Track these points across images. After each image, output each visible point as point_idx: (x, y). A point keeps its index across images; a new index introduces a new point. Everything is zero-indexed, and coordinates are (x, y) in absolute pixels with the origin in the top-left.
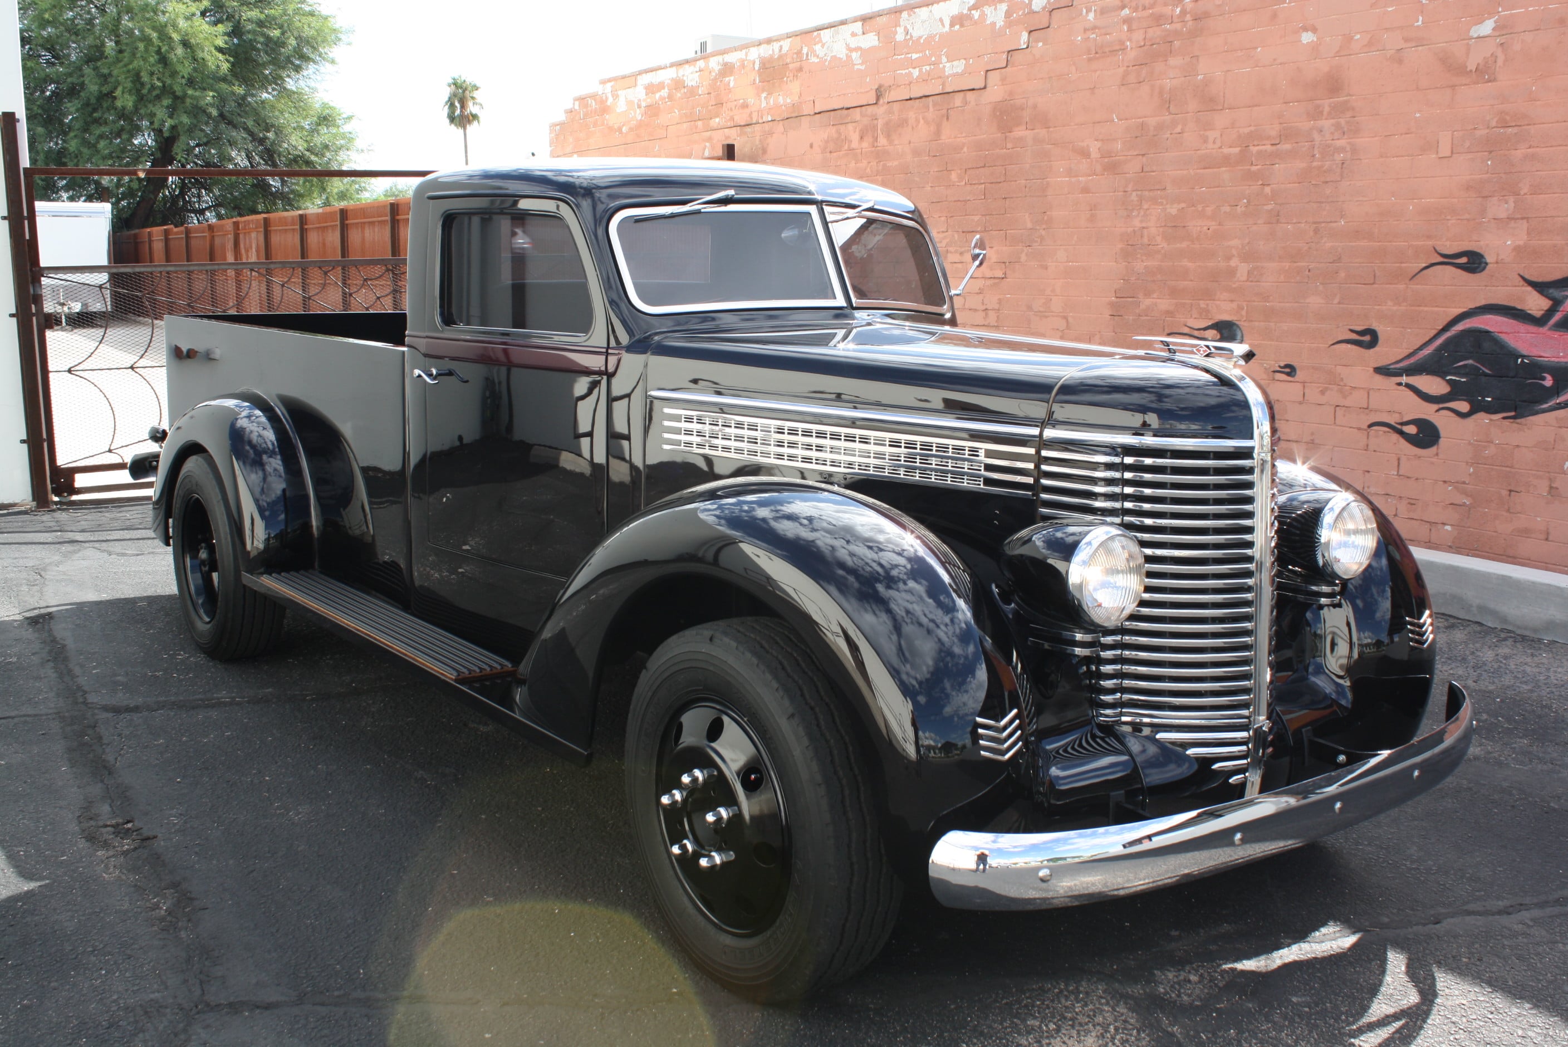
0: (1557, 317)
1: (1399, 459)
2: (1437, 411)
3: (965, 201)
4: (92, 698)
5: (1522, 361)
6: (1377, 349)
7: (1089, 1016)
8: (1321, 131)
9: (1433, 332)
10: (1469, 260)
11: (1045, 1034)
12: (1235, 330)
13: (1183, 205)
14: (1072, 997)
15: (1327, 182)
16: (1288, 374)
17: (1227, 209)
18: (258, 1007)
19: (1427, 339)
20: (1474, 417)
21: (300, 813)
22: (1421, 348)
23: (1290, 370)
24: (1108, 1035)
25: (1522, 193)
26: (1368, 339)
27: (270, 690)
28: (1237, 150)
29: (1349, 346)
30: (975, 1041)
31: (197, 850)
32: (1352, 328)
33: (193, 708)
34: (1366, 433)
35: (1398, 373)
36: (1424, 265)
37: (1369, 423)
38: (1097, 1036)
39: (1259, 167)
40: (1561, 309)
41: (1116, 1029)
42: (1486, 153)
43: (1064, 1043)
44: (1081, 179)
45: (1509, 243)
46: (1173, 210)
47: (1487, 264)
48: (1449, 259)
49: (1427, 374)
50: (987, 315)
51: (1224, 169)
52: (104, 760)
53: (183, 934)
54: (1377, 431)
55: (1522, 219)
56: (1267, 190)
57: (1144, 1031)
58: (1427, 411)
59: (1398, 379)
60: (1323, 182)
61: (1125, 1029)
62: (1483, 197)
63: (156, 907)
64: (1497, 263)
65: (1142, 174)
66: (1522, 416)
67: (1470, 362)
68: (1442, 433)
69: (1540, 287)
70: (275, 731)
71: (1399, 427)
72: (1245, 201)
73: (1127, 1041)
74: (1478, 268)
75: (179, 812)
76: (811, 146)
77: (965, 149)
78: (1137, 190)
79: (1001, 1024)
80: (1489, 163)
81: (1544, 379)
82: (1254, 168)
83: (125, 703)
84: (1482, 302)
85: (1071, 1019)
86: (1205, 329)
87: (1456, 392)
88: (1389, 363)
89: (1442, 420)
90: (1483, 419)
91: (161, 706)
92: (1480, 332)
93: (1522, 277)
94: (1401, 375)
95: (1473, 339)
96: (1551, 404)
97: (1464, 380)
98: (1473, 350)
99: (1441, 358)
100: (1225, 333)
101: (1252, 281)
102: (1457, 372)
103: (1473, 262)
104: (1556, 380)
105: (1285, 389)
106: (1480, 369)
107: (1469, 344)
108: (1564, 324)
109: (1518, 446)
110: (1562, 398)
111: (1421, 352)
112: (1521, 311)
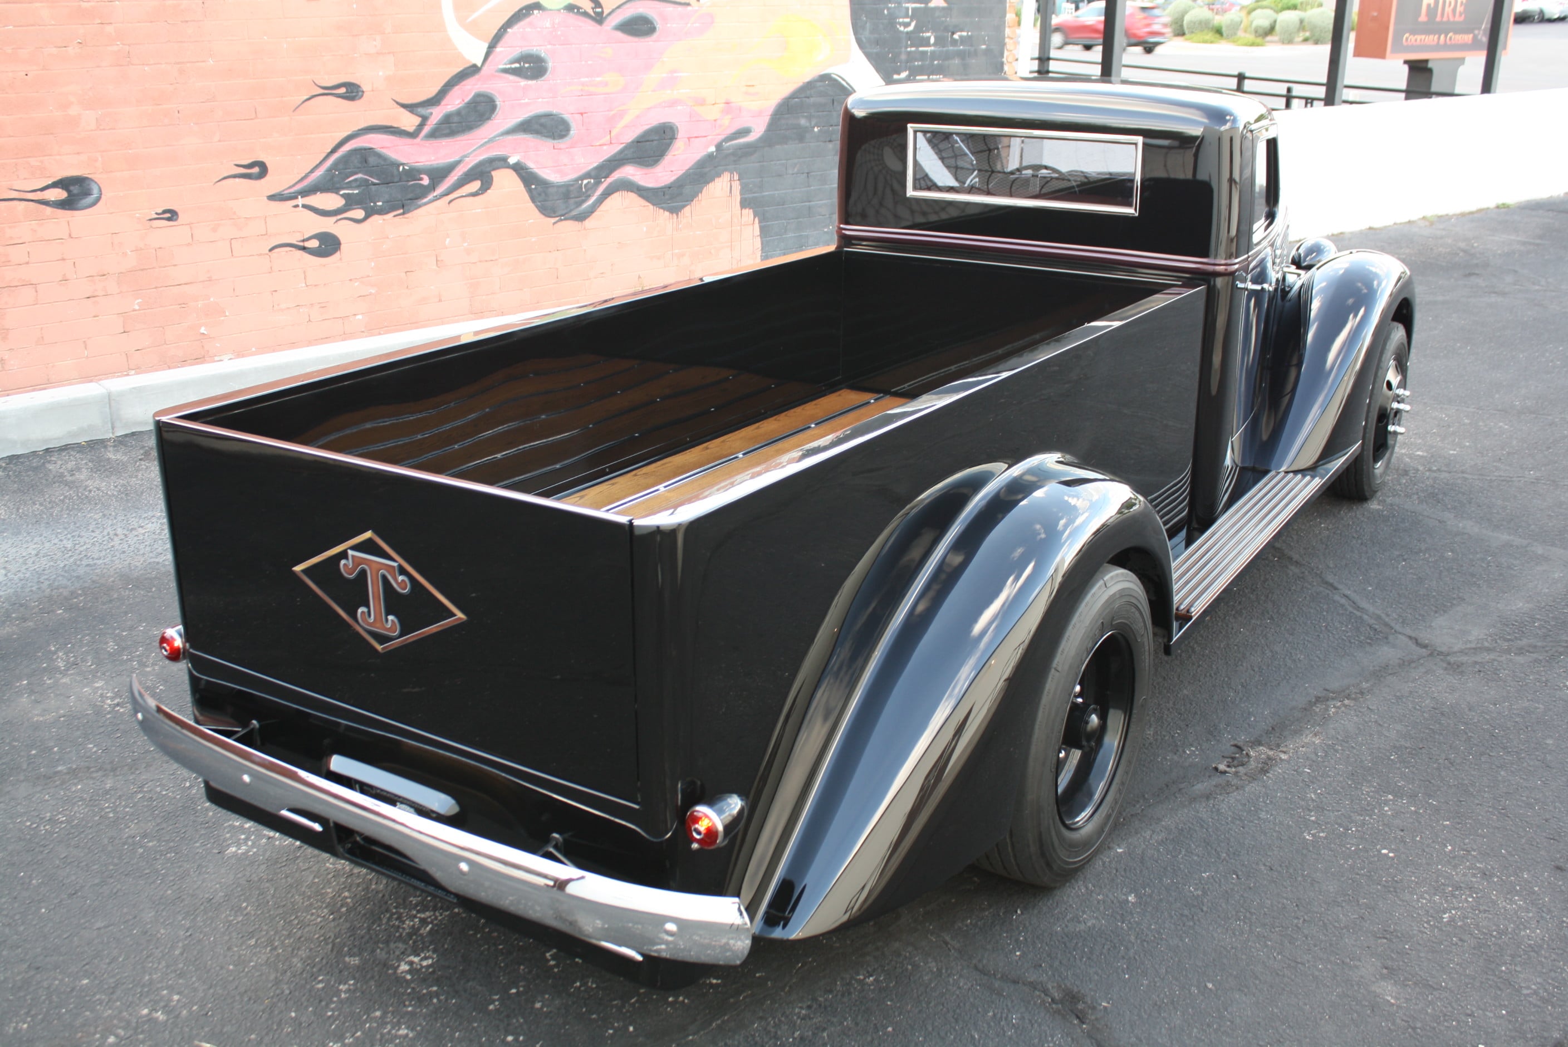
0: (426, 130)
1: (304, 272)
2: (336, 221)
5: (403, 168)
6: (268, 178)
9: (324, 155)
10: (347, 89)
12: (89, 185)
15: (187, 22)
16: (169, 219)
17: (52, 50)
19: (318, 162)
20: (369, 220)
22: (312, 171)
23: (171, 215)
25: (387, 32)
26: (259, 170)
29: (237, 180)
32: (237, 162)
34: (267, 257)
35: (293, 197)
36: (306, 97)
37: (270, 248)
40: (429, 122)
45: (381, 73)
47: (363, 92)
48: (328, 91)
49: (322, 192)
54: (278, 252)
55: (389, 53)
56: (109, 29)
58: (327, 225)
59: (294, 202)
60: (182, 22)
62: (353, 36)
64: (372, 91)
66: (409, 211)
67: (360, 176)
68: (342, 241)
69: (410, 108)
71: (301, 244)
74: (356, 96)
80: (355, 6)
81: (421, 179)
84: (363, 125)
86: (42, 189)
87: (351, 202)
88: (283, 189)
89: (341, 229)
90: (376, 219)
92: (365, 149)
93: (395, 101)
94: (296, 198)
95: (358, 156)
96: (430, 197)
97: (356, 192)
98: (360, 165)
99: (333, 176)
100: (75, 189)
101: (104, 129)
102: (349, 186)
103: (351, 92)
104: (431, 179)
105: (166, 233)
106: (369, 180)
107: (356, 161)
108: (434, 135)
109: (409, 236)
110: (438, 191)
111: (313, 174)
112: (397, 128)
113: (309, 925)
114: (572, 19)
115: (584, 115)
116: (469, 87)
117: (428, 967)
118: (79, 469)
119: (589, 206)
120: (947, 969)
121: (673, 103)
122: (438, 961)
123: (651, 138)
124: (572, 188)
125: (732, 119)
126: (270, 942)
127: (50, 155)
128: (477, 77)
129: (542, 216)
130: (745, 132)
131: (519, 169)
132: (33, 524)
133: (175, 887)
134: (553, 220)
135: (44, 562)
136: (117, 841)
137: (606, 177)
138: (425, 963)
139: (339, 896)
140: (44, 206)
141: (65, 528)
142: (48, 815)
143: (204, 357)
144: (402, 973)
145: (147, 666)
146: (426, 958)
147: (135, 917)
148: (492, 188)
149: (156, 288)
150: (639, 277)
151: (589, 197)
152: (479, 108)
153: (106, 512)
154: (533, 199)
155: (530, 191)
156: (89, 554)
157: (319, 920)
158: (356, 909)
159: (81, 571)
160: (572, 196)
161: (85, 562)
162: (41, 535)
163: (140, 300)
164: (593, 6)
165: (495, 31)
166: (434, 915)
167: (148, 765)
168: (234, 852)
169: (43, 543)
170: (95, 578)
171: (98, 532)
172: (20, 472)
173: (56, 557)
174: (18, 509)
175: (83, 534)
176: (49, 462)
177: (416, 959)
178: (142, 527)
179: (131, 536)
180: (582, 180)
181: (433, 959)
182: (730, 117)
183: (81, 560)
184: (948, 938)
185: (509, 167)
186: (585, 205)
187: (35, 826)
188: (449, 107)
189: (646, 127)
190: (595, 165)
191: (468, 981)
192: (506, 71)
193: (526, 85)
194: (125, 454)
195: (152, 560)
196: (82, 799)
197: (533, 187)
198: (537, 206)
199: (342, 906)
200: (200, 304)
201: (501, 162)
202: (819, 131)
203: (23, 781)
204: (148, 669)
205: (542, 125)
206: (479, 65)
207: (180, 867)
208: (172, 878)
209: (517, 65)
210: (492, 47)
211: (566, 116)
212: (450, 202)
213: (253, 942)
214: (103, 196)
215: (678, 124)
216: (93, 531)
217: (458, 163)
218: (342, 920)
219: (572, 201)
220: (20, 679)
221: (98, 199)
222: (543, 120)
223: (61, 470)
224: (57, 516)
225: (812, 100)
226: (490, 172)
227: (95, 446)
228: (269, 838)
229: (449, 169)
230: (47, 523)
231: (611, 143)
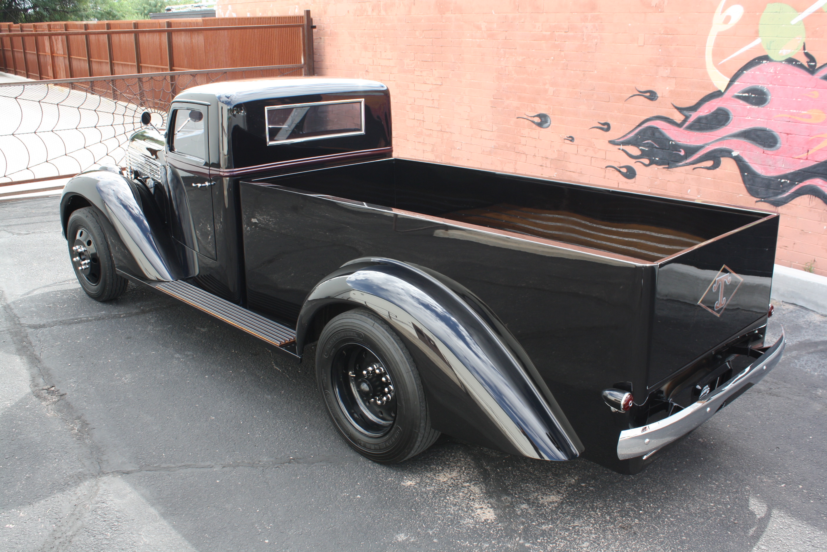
0: (687, 124)
1: (618, 183)
2: (635, 162)
3: (423, 46)
4: (23, 321)
5: (672, 143)
6: (610, 132)
7: (455, 463)
8: (587, 28)
9: (635, 126)
10: (650, 94)
11: (437, 471)
12: (547, 118)
13: (524, 57)
14: (449, 455)
15: (589, 52)
16: (571, 141)
17: (544, 61)
18: (124, 473)
19: (632, 129)
20: (651, 166)
21: (127, 378)
22: (629, 133)
23: (572, 139)
24: (462, 471)
25: (674, 66)
26: (606, 127)
27: (104, 312)
28: (549, 33)
29: (598, 130)
30: (410, 475)
31: (85, 399)
32: (599, 122)
33: (70, 324)
34: (604, 170)
35: (620, 145)
36: (631, 95)
37: (606, 166)
38: (457, 472)
39: (559, 42)
40: (689, 120)
41: (465, 468)
42: (659, 46)
43: (444, 475)
44: (477, 40)
45: (667, 88)
46: (520, 59)
47: (658, 97)
48: (642, 93)
49: (631, 145)
50: (433, 102)
51: (543, 42)
52: (35, 355)
53: (87, 441)
54: (609, 170)
55: (673, 78)
56: (562, 53)
57: (476, 469)
58: (631, 163)
59: (619, 147)
61: (469, 468)
62: (657, 66)
63: (73, 429)
64: (662, 97)
65: (506, 40)
66: (671, 168)
67: (650, 141)
68: (637, 173)
69: (680, 110)
70: (109, 335)
71: (619, 169)
72: (552, 58)
73: (469, 473)
74: (654, 98)
75: (74, 380)
76: (348, 12)
77: (423, 21)
78: (503, 48)
79: (421, 468)
80: (660, 50)
81: (680, 151)
82: (556, 42)
83: (38, 323)
84: (656, 114)
85: (448, 465)
86: (534, 117)
87: (643, 155)
88: (615, 139)
89: (637, 167)
90: (654, 167)
91: (55, 324)
92: (653, 128)
93: (673, 105)
95: (651, 131)
96: (683, 163)
97: (647, 149)
98: (651, 136)
99: (637, 138)
100: (543, 119)
101: (555, 96)
102: (644, 145)
103: (652, 96)
104: (685, 152)
105: (569, 147)
106: (653, 145)
107: (649, 133)
108: (691, 128)
109: (669, 181)
110: (688, 161)
111: (629, 135)
112: (672, 120)
114: (790, 68)
115: (788, 135)
116: (715, 104)
119: (783, 198)
124: (772, 182)
127: (538, 104)
128: (720, 98)
129: (748, 195)
131: (738, 160)
134: (756, 199)
137: (800, 182)
140: (534, 124)
148: (720, 167)
149: (562, 170)
150: (815, 261)
151: (784, 192)
152: (719, 117)
154: (744, 182)
155: (743, 176)
160: (772, 187)
163: (556, 173)
164: (808, 60)
165: (736, 72)
180: (781, 179)
185: (732, 157)
186: (780, 197)
188: (701, 113)
190: (792, 171)
192: (738, 97)
193: (750, 108)
197: (746, 174)
198: (746, 187)
201: (727, 153)
205: (757, 136)
206: (723, 91)
209: (747, 95)
210: (732, 81)
211: (776, 133)
212: (694, 169)
214: (551, 125)
217: (701, 147)
219: (771, 191)
221: (549, 125)
222: (759, 133)
226: (719, 158)
229: (696, 149)
231: (807, 159)
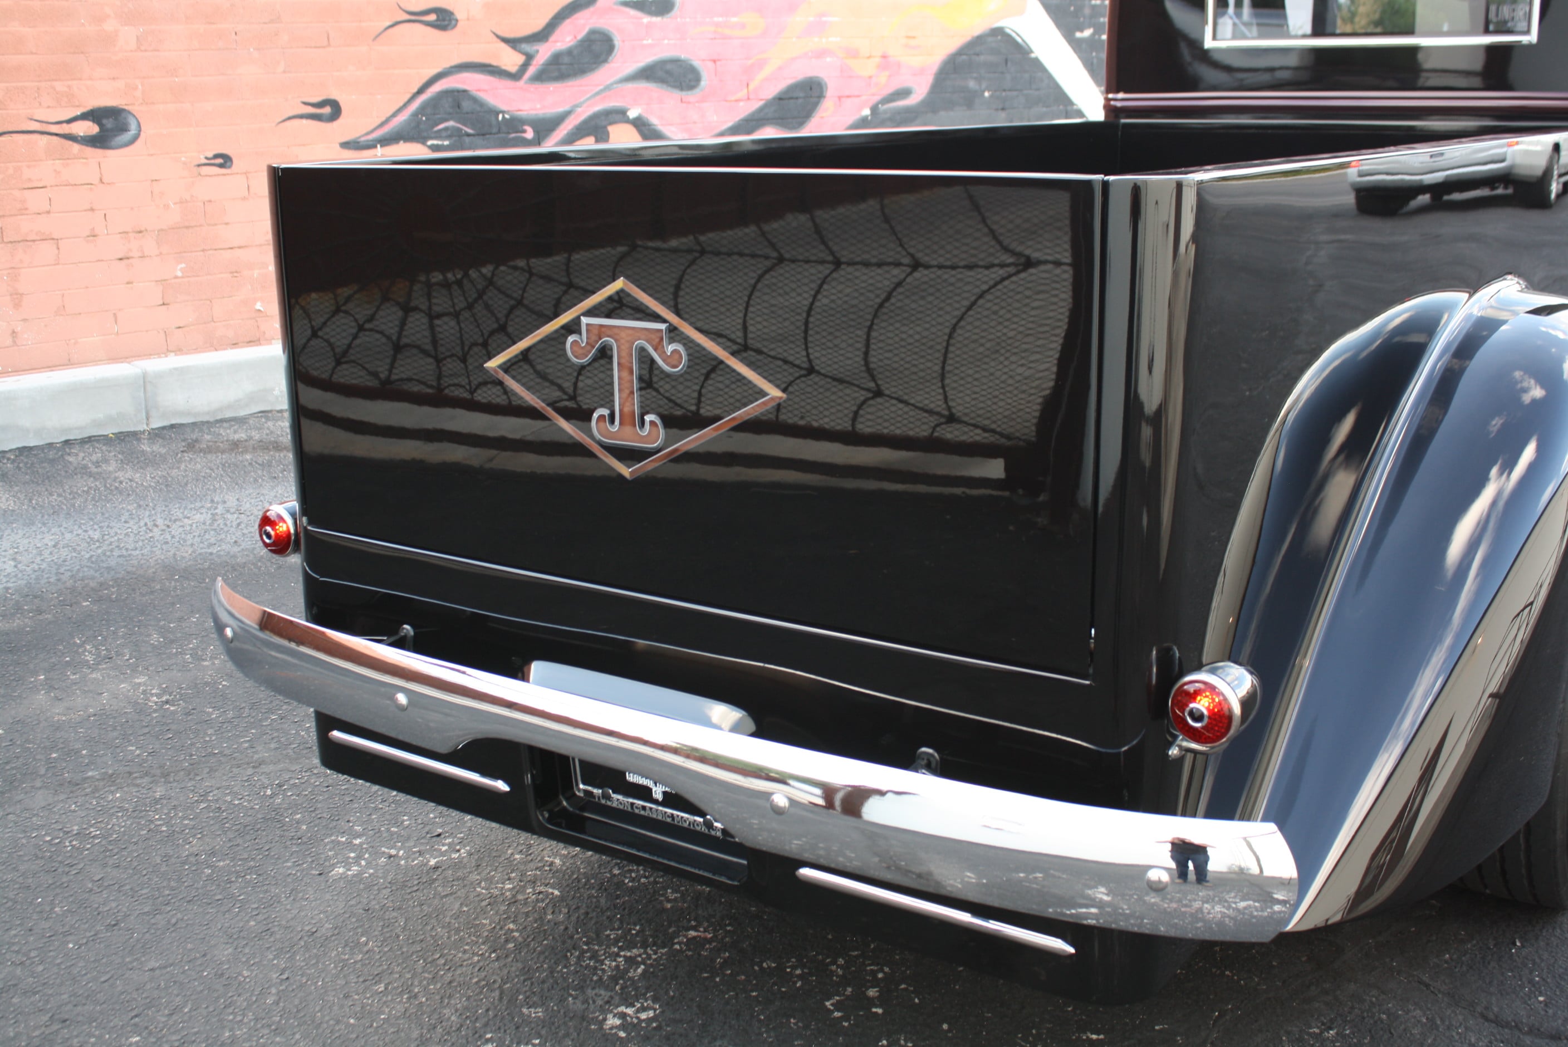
0: (531, 71)
5: (503, 117)
6: (341, 121)
9: (408, 96)
10: (438, 16)
12: (125, 118)
16: (221, 166)
19: (401, 104)
22: (394, 115)
23: (224, 161)
26: (330, 110)
29: (304, 121)
32: (305, 100)
35: (372, 146)
36: (388, 24)
40: (534, 62)
47: (457, 21)
48: (416, 17)
49: (405, 143)
59: (372, 153)
64: (468, 19)
67: (451, 123)
69: (513, 43)
74: (447, 25)
81: (524, 131)
84: (456, 61)
86: (69, 121)
88: (358, 135)
92: (458, 91)
93: (494, 34)
94: (375, 147)
95: (450, 100)
97: (447, 143)
98: (451, 111)
99: (419, 123)
100: (109, 123)
101: (146, 51)
102: (438, 136)
103: (443, 19)
104: (537, 132)
105: (217, 183)
106: (461, 130)
107: (447, 105)
108: (540, 77)
111: (396, 119)
112: (497, 67)
113: (461, 965)
115: (718, 63)
116: (582, 21)
117: (649, 1020)
118: (106, 461)
120: (1442, 1020)
121: (821, 54)
122: (662, 1012)
123: (795, 95)
125: (890, 76)
126: (407, 988)
127: (80, 79)
128: (592, 9)
130: (904, 93)
131: (640, 125)
132: (49, 515)
133: (260, 917)
135: (64, 553)
136: (173, 860)
138: (643, 1016)
139: (501, 929)
140: (71, 143)
141: (91, 519)
142: (76, 828)
143: (259, 340)
144: (611, 1029)
145: (205, 660)
146: (644, 1009)
147: (204, 955)
149: (203, 250)
152: (594, 47)
153: (141, 503)
156: (122, 545)
157: (476, 958)
158: (528, 945)
159: (112, 562)
161: (116, 553)
162: (60, 526)
163: (183, 265)
166: (645, 952)
167: (212, 770)
168: (342, 874)
169: (63, 534)
170: (130, 569)
171: (132, 522)
172: (32, 464)
173: (79, 548)
174: (30, 500)
175: (112, 524)
176: (69, 454)
177: (630, 1011)
178: (188, 518)
179: (174, 526)
181: (655, 1010)
182: (887, 73)
183: (112, 551)
184: (1425, 978)
185: (628, 121)
187: (57, 841)
188: (558, 44)
189: (790, 82)
190: (730, 124)
191: (715, 1039)
192: (626, 3)
193: (649, 22)
194: (164, 446)
195: (203, 551)
196: (121, 809)
199: (507, 941)
200: (256, 273)
201: (619, 115)
202: (991, 96)
203: (40, 788)
204: (206, 663)
205: (668, 72)
207: (266, 891)
208: (256, 906)
211: (696, 63)
213: (381, 987)
214: (142, 134)
215: (826, 80)
216: (126, 522)
217: (567, 114)
218: (510, 959)
220: (35, 673)
221: (136, 137)
222: (669, 67)
223: (85, 462)
224: (80, 506)
225: (982, 58)
226: (605, 127)
227: (123, 437)
228: (391, 856)
229: (557, 120)
230: (68, 514)
231: (748, 99)
